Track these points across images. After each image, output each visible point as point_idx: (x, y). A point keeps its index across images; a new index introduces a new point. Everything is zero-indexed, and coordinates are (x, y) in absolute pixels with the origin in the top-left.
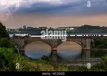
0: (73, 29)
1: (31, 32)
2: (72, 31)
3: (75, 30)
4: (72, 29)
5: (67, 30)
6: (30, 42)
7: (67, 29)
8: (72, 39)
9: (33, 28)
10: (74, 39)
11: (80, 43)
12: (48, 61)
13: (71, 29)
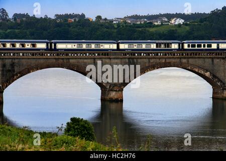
0: (181, 21)
1: (28, 33)
2: (179, 30)
3: (188, 28)
4: (177, 23)
5: (158, 26)
6: (22, 68)
7: (159, 23)
8: (178, 60)
9: (34, 17)
10: (184, 61)
11: (208, 74)
12: (87, 139)
13: (173, 21)
